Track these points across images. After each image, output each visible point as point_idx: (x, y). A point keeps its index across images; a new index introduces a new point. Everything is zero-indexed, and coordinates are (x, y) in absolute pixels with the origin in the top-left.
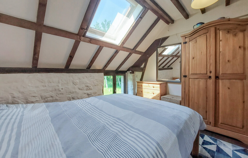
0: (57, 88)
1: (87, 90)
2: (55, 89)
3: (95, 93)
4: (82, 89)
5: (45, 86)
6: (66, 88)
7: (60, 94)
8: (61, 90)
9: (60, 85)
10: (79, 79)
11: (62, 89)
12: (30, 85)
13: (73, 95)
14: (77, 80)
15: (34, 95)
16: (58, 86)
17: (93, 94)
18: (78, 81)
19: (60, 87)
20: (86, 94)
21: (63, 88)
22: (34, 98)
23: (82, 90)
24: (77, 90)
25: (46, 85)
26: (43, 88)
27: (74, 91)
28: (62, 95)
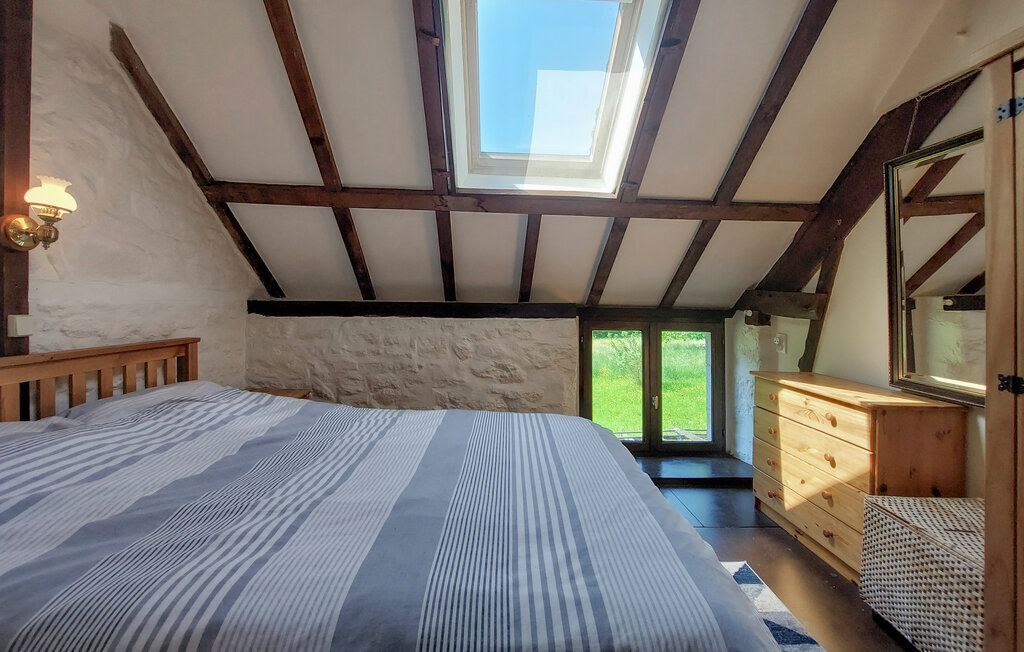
0: (406, 361)
1: (502, 379)
2: (401, 364)
3: (536, 398)
4: (485, 375)
5: (379, 354)
6: (432, 365)
7: (416, 382)
8: (417, 370)
9: (414, 355)
10: (475, 338)
11: (420, 367)
12: (345, 347)
13: (455, 392)
14: (466, 342)
15: (352, 374)
16: (410, 357)
17: (524, 401)
18: (469, 345)
19: (416, 360)
20: (498, 396)
21: (423, 365)
22: (352, 382)
23: (482, 377)
24: (467, 378)
25: (381, 351)
26: (374, 359)
27: (455, 377)
28: (420, 386)
